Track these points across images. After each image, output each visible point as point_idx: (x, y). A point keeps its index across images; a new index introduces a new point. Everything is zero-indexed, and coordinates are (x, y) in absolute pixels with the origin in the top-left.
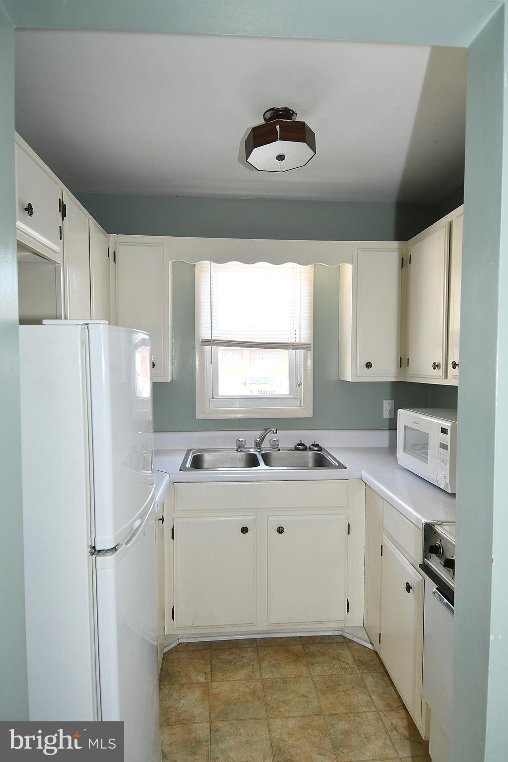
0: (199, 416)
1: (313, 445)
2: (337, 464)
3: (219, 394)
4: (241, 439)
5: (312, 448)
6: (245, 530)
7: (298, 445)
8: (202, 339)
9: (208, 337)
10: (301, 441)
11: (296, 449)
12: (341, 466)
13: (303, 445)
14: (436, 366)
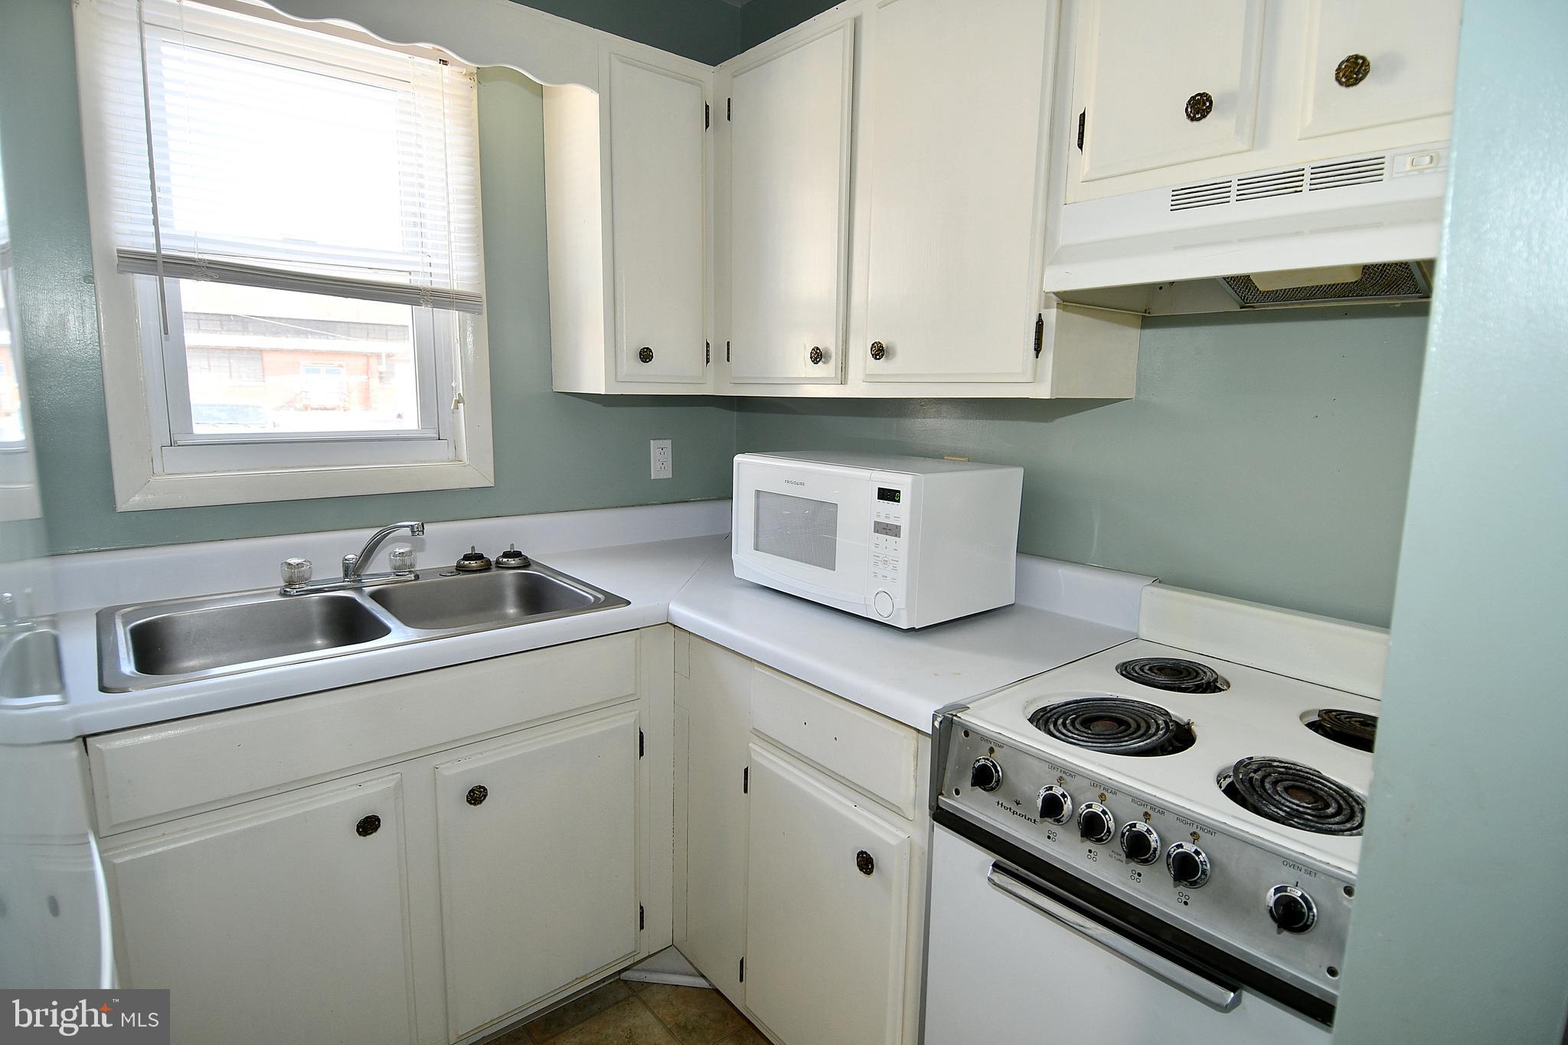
0: (131, 498)
1: (506, 555)
2: (600, 596)
3: (194, 432)
4: (294, 561)
5: (505, 563)
6: (369, 826)
7: (467, 558)
8: (119, 251)
9: (147, 245)
10: (473, 548)
11: (460, 569)
12: (612, 601)
13: (480, 557)
14: (817, 356)
